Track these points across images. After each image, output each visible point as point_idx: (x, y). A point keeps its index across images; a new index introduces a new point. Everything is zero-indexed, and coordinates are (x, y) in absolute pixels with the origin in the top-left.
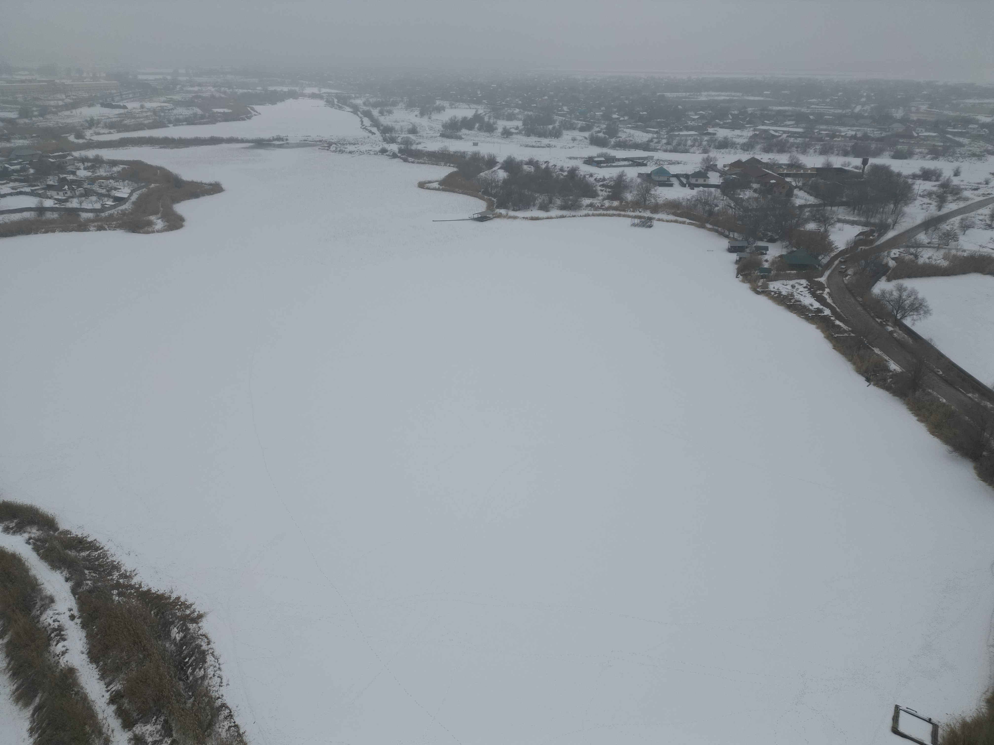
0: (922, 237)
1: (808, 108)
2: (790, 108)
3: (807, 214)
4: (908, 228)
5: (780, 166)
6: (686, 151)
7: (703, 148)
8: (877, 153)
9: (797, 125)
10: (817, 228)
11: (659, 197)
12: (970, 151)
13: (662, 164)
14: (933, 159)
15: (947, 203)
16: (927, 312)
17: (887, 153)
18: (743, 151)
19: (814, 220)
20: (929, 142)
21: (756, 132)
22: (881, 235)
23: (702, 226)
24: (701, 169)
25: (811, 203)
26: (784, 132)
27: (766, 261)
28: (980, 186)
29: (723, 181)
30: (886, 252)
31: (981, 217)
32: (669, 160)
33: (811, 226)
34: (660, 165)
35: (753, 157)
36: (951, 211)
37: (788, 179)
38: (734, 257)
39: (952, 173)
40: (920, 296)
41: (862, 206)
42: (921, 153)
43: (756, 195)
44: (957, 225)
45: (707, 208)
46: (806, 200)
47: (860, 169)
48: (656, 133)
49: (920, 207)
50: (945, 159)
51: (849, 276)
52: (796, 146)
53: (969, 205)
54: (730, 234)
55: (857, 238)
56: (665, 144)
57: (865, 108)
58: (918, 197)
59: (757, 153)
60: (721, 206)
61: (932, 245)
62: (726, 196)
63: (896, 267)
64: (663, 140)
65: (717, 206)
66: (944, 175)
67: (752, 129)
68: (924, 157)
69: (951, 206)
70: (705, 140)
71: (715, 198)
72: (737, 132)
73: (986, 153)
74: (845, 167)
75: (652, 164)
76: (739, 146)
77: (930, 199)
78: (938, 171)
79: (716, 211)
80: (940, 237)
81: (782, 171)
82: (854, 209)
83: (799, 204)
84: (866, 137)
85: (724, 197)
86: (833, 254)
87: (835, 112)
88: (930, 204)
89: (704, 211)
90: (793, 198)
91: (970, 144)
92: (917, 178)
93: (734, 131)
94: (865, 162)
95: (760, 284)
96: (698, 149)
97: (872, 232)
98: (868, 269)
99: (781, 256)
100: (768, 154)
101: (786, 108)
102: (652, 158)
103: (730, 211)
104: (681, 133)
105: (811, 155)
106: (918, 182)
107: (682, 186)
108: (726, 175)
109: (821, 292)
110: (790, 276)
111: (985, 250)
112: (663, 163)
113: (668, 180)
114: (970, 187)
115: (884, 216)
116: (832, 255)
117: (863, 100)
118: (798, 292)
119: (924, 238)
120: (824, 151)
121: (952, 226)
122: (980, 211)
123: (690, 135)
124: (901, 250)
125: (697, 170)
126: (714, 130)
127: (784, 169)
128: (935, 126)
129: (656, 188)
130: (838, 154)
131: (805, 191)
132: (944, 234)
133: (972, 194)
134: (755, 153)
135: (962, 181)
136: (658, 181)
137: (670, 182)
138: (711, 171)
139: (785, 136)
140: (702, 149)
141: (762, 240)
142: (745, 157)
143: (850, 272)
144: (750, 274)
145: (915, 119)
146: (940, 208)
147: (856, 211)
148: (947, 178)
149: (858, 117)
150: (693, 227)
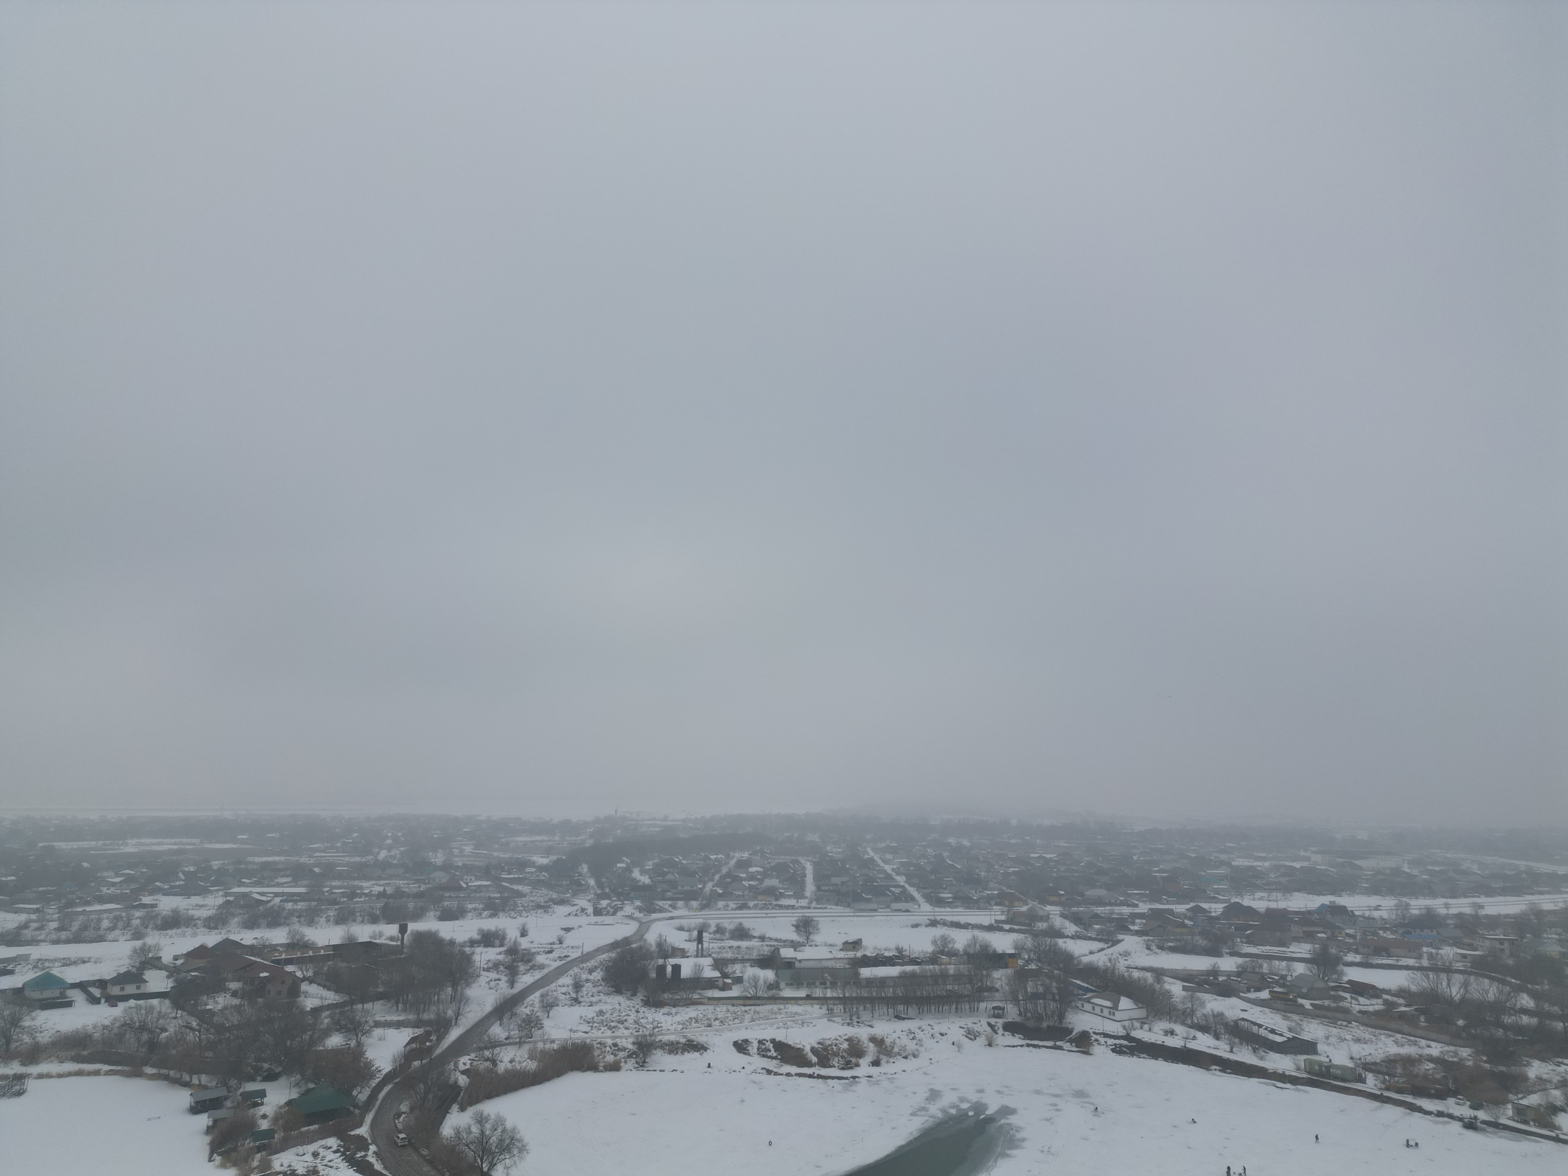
0: (497, 1031)
1: (310, 856)
2: (282, 858)
3: (326, 1021)
4: (477, 1019)
5: (274, 948)
6: (100, 939)
7: (133, 931)
8: (417, 916)
9: (295, 882)
10: (344, 1043)
11: (42, 1030)
12: (533, 901)
13: (48, 968)
14: (491, 916)
15: (520, 976)
16: (522, 1149)
17: (432, 913)
18: (208, 930)
19: (337, 1030)
20: (482, 894)
21: (228, 898)
22: (440, 1038)
23: (137, 1074)
24: (130, 968)
25: (330, 1002)
26: (277, 895)
27: (264, 1117)
28: (554, 946)
29: (175, 984)
30: (452, 1064)
31: (564, 990)
32: (64, 959)
33: (335, 1041)
34: (43, 969)
35: (227, 939)
36: (526, 986)
37: (290, 968)
38: (204, 1120)
39: (519, 934)
40: (509, 1125)
41: (407, 996)
42: (475, 909)
43: (236, 1001)
44: (537, 1005)
45: (145, 1037)
46: (321, 998)
47: (398, 940)
48: (36, 911)
49: (487, 986)
50: (506, 915)
51: (403, 1116)
52: (297, 914)
53: (547, 974)
54: (193, 1079)
55: (408, 1048)
56: (55, 929)
57: (392, 853)
58: (482, 973)
59: (233, 931)
60: (172, 1030)
61: (512, 1041)
62: (181, 1009)
63: (470, 1084)
64: (50, 923)
65: (164, 1030)
66: (508, 937)
67: (220, 893)
68: (480, 914)
69: (526, 979)
70: (136, 917)
71: (161, 1016)
72: (196, 900)
73: (551, 903)
74: (375, 939)
75: (25, 970)
76: (199, 922)
77: (498, 973)
78: (500, 932)
79: (164, 1041)
80: (520, 1026)
81: (278, 956)
82: (397, 1003)
83: (311, 1006)
84: (399, 893)
85: (177, 1013)
86: (374, 1083)
87: (351, 860)
88: (499, 980)
89: (138, 1044)
90: (301, 999)
91: (531, 892)
92: (476, 945)
93: (189, 898)
94: (403, 929)
95: (255, 1163)
96: (124, 933)
97: (428, 1034)
98: (431, 1096)
99: (289, 1103)
100: (251, 931)
101: (277, 859)
102: (25, 958)
103: (191, 1037)
104: (88, 909)
105: (321, 926)
106: (478, 950)
107: (92, 1004)
108: (178, 973)
109: (363, 1153)
110: (307, 1137)
111: (577, 1035)
112: (51, 965)
113: (63, 995)
114: (543, 950)
115: (441, 1007)
116: (374, 1085)
117: (389, 842)
118: (325, 1162)
119: (500, 1032)
120: (342, 919)
121: (531, 1008)
122: (561, 981)
123: (105, 911)
124: (473, 1056)
125: (123, 970)
126: (153, 899)
127: (281, 953)
128: (486, 872)
129: (34, 1014)
130: (362, 922)
131: (319, 984)
132: (524, 1021)
133: (546, 959)
134: (229, 931)
135: (532, 942)
136: (41, 1000)
137: (66, 997)
138: (151, 969)
139: (277, 900)
140: (130, 932)
141: (254, 1080)
142: (211, 939)
143: (404, 1107)
144: (235, 1149)
145: (460, 864)
146: (512, 983)
147: (400, 1005)
148: (513, 940)
149: (384, 865)
150: (116, 1077)
